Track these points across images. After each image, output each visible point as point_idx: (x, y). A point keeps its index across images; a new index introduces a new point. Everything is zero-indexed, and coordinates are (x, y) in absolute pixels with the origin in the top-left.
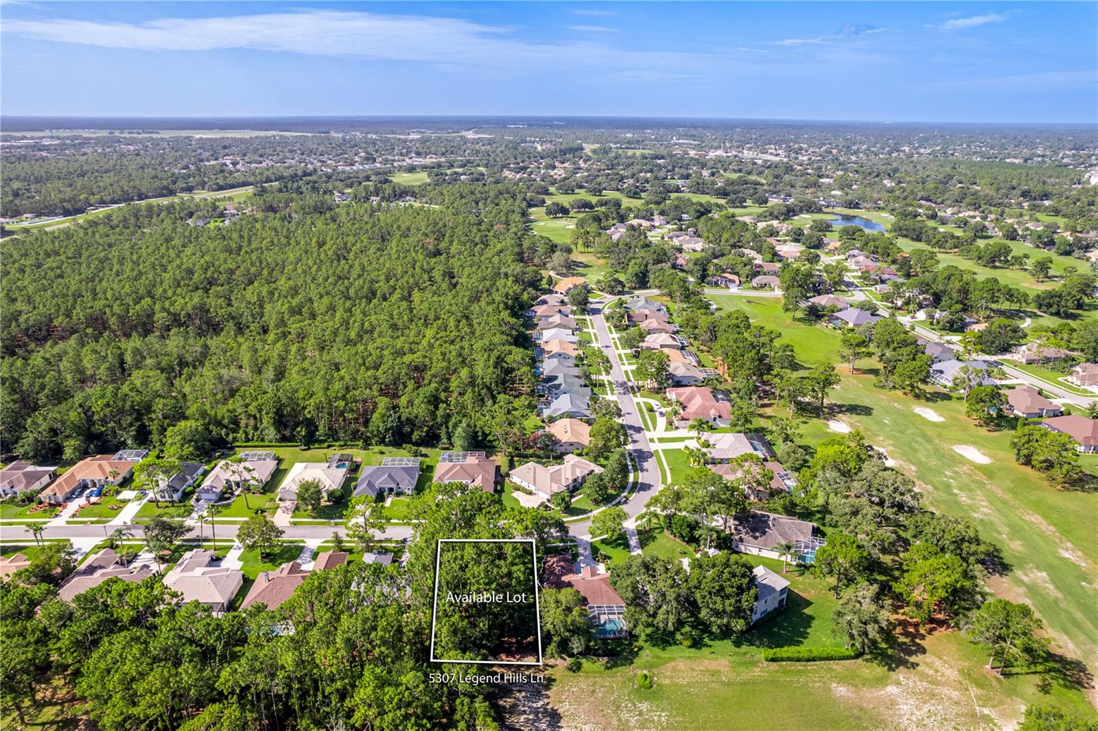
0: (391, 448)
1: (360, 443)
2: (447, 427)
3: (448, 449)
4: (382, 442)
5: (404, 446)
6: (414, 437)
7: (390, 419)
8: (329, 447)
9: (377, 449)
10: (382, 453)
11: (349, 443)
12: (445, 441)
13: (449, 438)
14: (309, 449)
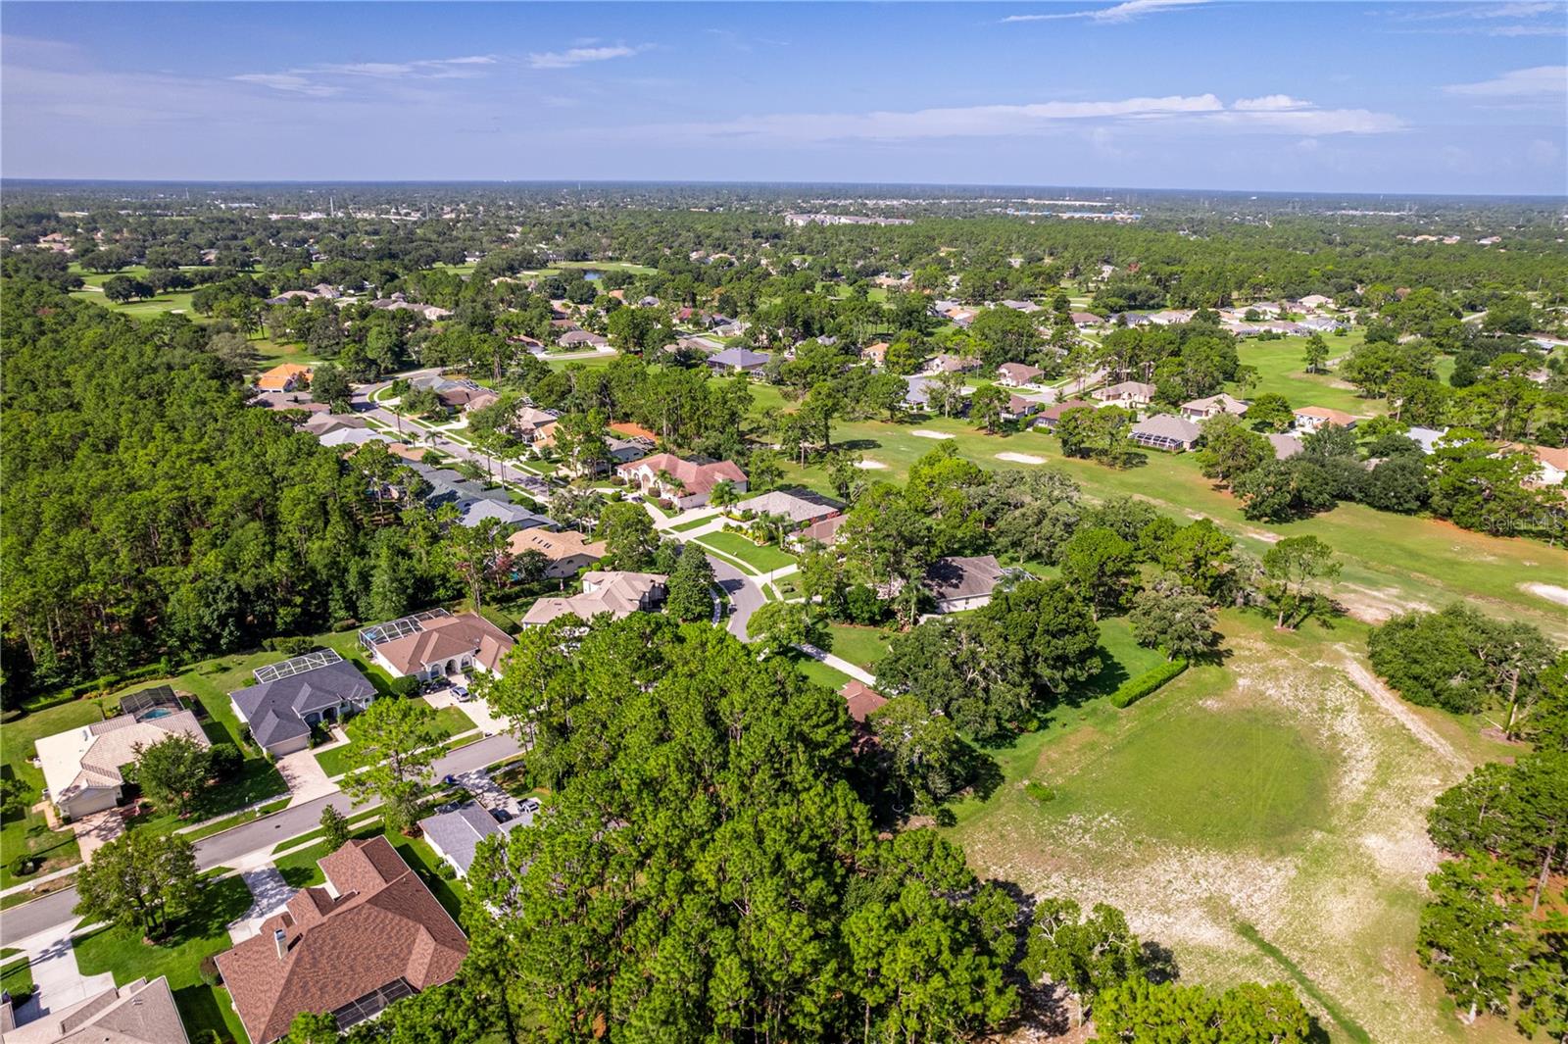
0: (235, 657)
1: (162, 665)
2: (343, 586)
3: (352, 627)
4: (212, 647)
5: (266, 643)
6: (279, 621)
7: (220, 596)
8: (78, 695)
9: (208, 664)
10: (226, 669)
11: (129, 673)
12: (342, 613)
13: (351, 606)
14: (25, 714)
